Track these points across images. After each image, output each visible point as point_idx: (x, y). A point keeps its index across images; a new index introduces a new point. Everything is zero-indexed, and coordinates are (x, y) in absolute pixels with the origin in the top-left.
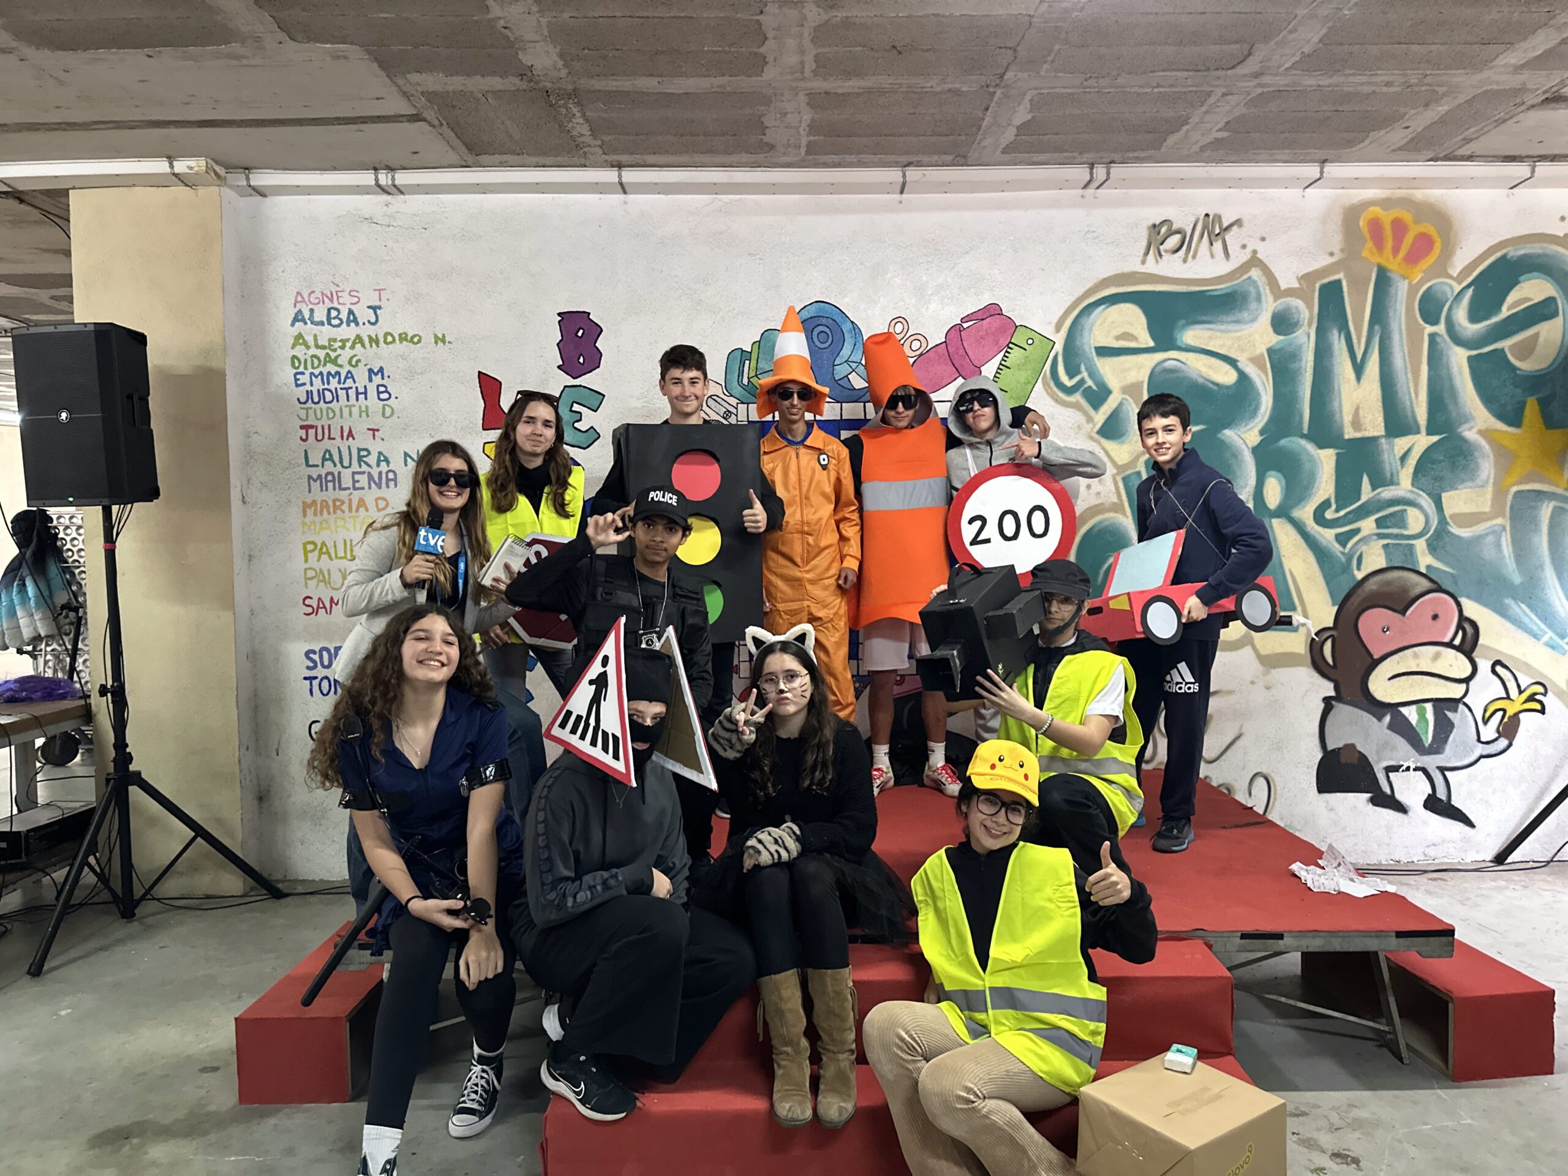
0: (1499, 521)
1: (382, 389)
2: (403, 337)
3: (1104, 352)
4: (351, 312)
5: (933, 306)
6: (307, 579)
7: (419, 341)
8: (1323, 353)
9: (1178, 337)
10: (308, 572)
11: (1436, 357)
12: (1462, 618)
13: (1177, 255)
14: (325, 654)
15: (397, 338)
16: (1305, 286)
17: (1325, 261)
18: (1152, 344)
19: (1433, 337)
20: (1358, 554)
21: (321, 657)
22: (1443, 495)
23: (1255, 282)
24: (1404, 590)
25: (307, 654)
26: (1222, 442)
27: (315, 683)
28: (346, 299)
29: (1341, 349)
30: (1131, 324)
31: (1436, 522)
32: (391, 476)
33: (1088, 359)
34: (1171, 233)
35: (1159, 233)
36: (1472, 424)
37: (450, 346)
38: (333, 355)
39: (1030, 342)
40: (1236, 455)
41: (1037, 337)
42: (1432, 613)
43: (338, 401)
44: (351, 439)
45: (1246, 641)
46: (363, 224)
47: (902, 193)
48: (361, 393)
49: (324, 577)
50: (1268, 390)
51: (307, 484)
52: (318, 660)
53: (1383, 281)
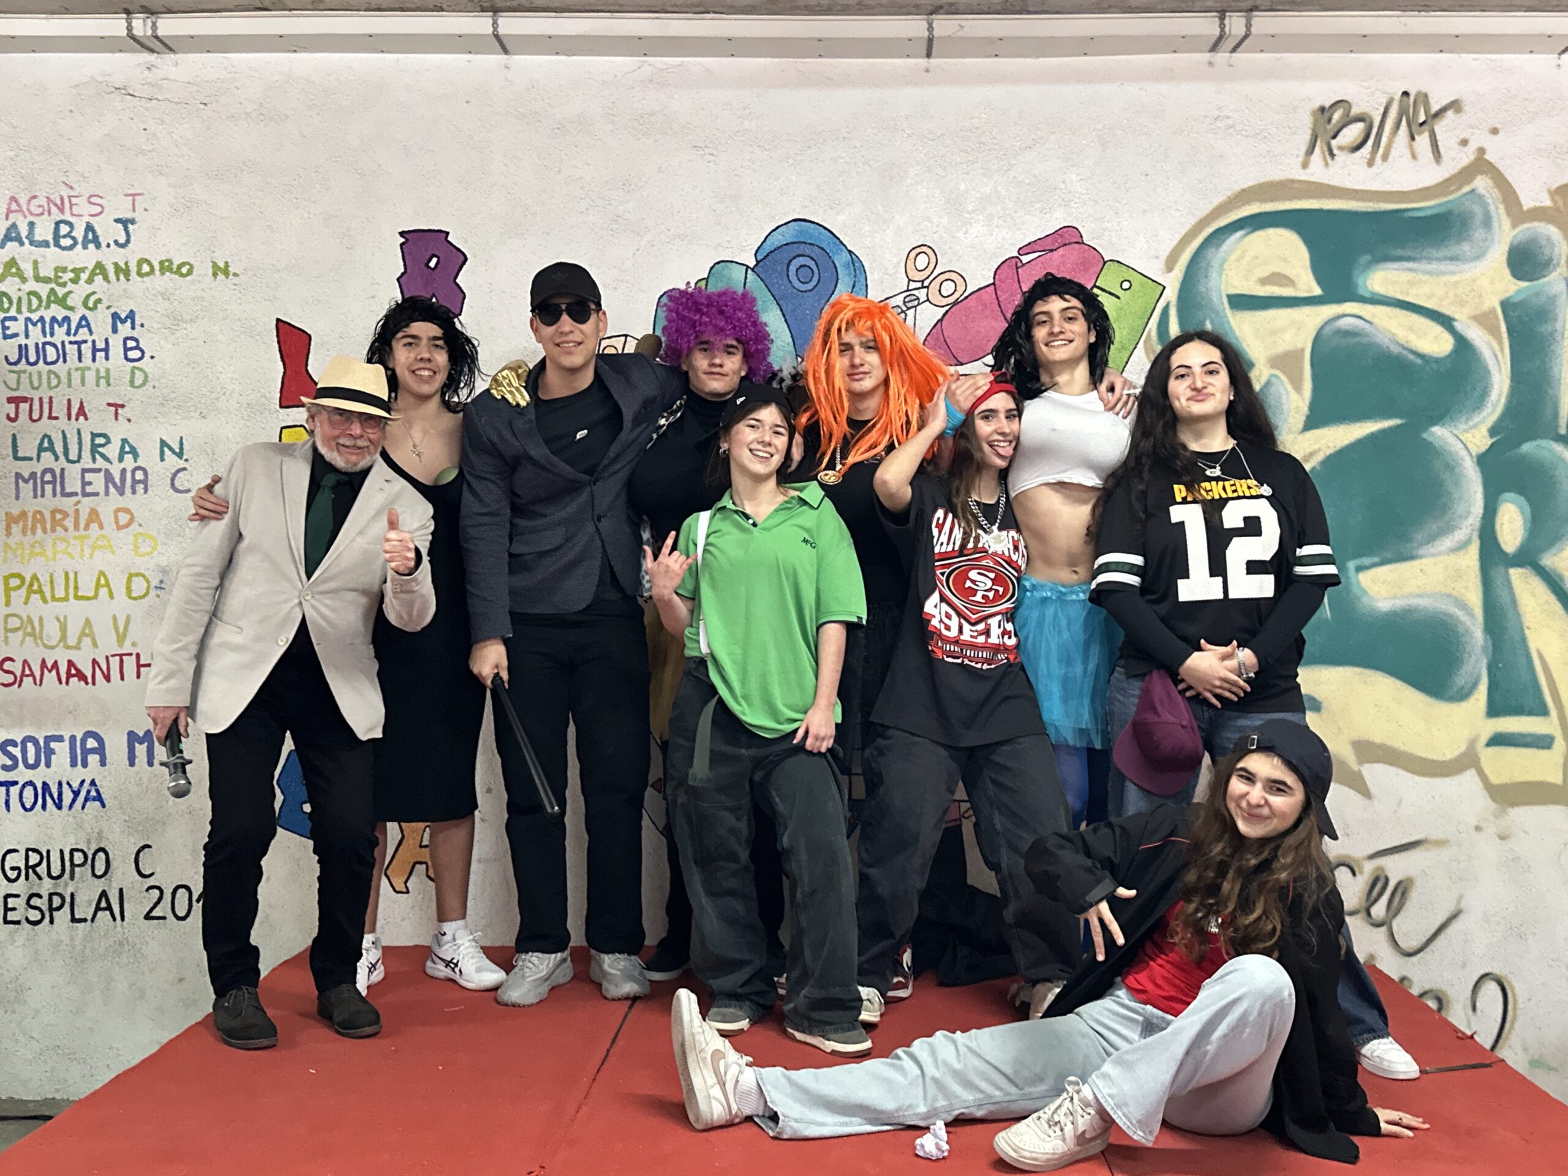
1: (131, 344)
2: (166, 266)
3: (1242, 302)
4: (89, 228)
5: (977, 229)
6: (7, 630)
7: (190, 273)
9: (1360, 282)
10: (10, 620)
13: (1358, 154)
14: (30, 745)
15: (157, 267)
16: (1561, 203)
18: (1317, 291)
21: (24, 752)
23: (1481, 197)
25: (5, 746)
26: (1429, 446)
27: (14, 791)
28: (84, 209)
30: (1285, 260)
32: (139, 475)
33: (1217, 313)
34: (1348, 121)
35: (1329, 120)
37: (236, 280)
38: (61, 291)
40: (1451, 466)
41: (1136, 279)
43: (65, 361)
44: (82, 418)
45: (1467, 761)
46: (113, 95)
47: (929, 55)
48: (100, 350)
49: (33, 628)
50: (1502, 365)
51: (13, 486)
52: (19, 756)
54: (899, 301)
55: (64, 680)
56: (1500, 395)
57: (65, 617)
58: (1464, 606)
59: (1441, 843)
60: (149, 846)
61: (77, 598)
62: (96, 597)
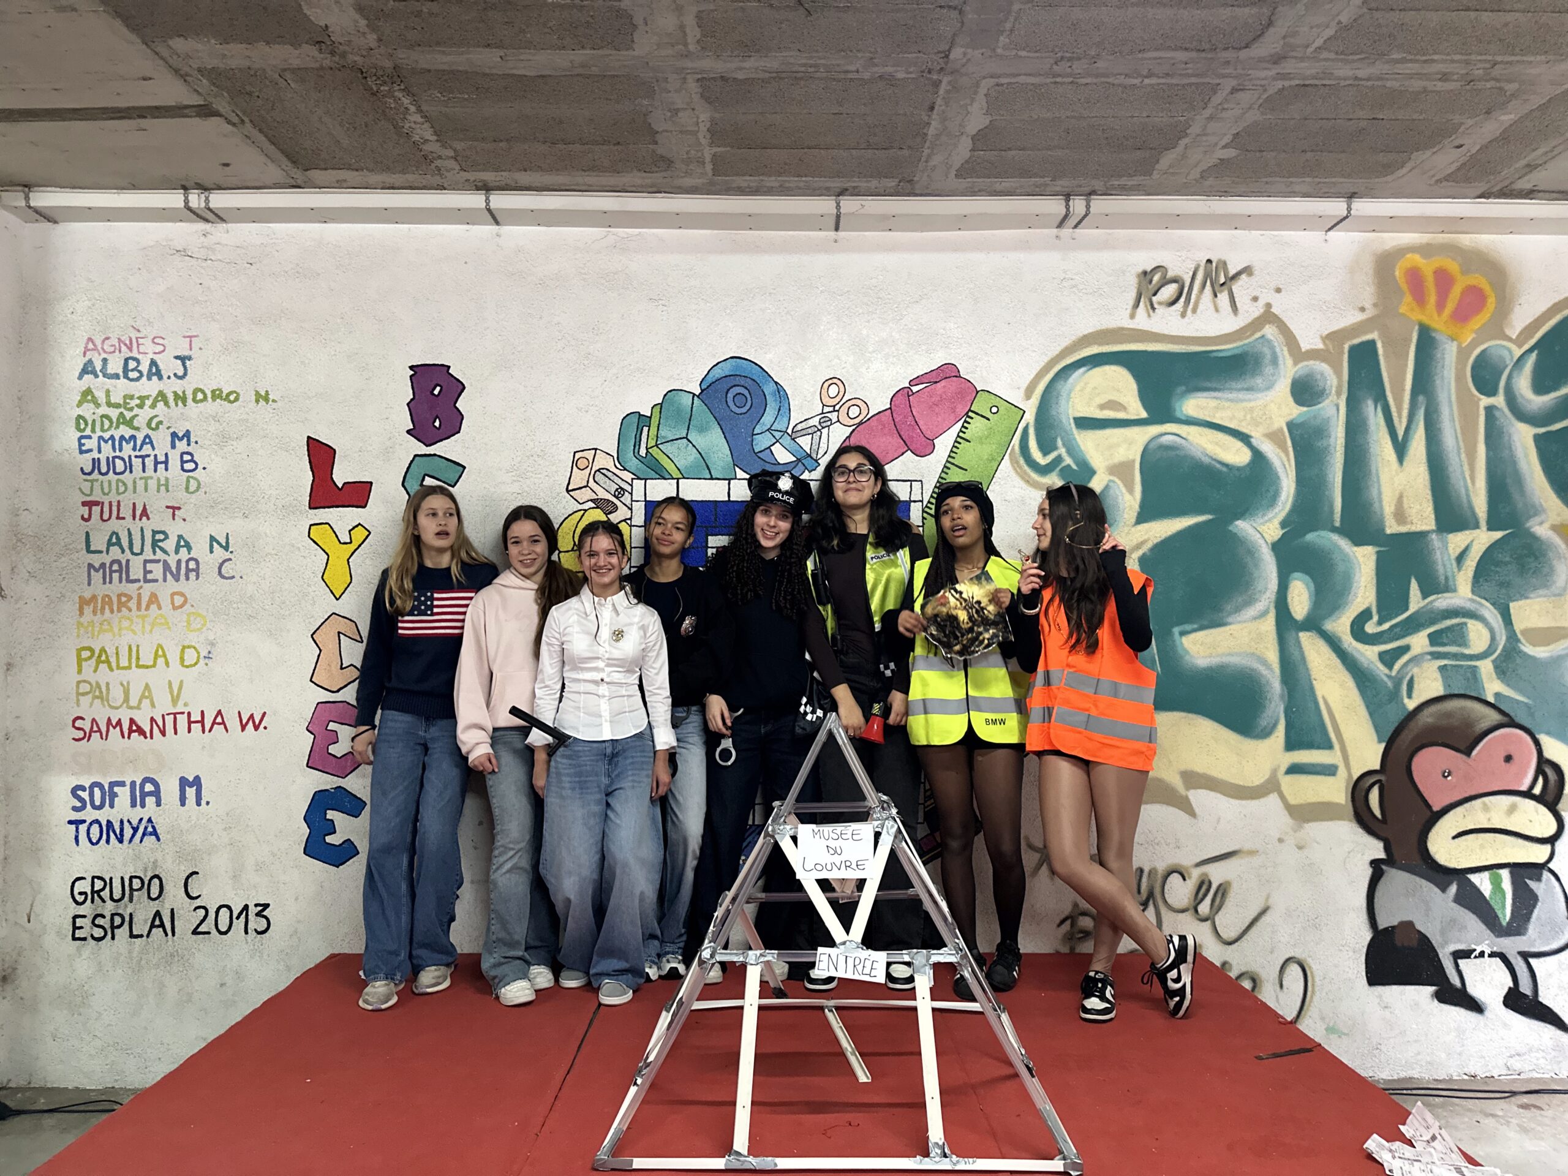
1: (187, 457)
2: (217, 395)
3: (1085, 423)
4: (153, 363)
5: (876, 365)
6: (78, 694)
7: (236, 399)
8: (1355, 429)
9: (1177, 408)
10: (81, 685)
11: (1495, 436)
12: (1542, 760)
13: (1174, 307)
14: (97, 791)
15: (209, 395)
16: (1331, 347)
17: (1354, 317)
18: (1144, 415)
19: (1489, 410)
20: (1408, 678)
21: (91, 795)
22: (1511, 605)
23: (1269, 341)
24: (1468, 723)
25: (74, 791)
26: (1234, 536)
27: (83, 828)
28: (149, 348)
29: (1377, 424)
30: (1118, 390)
31: (1504, 638)
32: (192, 565)
33: (1066, 431)
34: (1165, 282)
35: (1151, 282)
36: (1543, 517)
37: (274, 405)
38: (128, 415)
39: (994, 410)
40: (1251, 551)
41: (1003, 406)
42: (1504, 754)
43: (131, 472)
44: (144, 518)
45: (1271, 786)
46: (175, 256)
47: (837, 229)
48: (161, 463)
49: (101, 692)
50: (1289, 472)
51: (86, 575)
52: (87, 799)
53: (1427, 344)
54: (815, 421)
55: (126, 735)
56: (1288, 496)
57: (128, 683)
58: (1265, 663)
59: (1252, 853)
60: (197, 873)
61: (138, 666)
62: (154, 666)
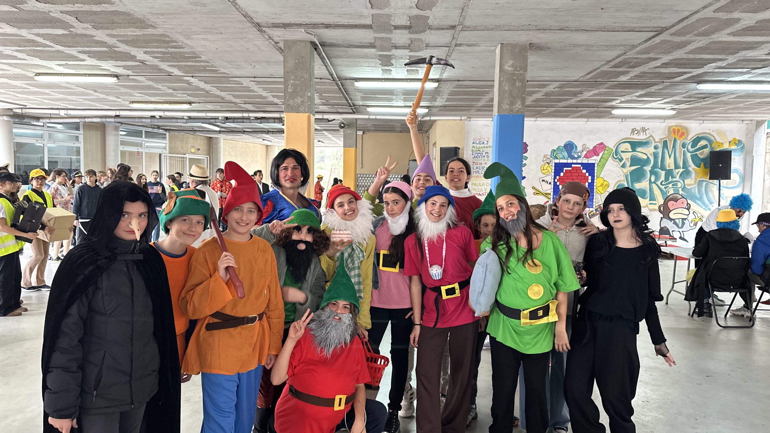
0: (695, 185)
1: (488, 156)
3: (622, 152)
5: (591, 142)
8: (663, 153)
9: (636, 149)
11: (684, 155)
12: (688, 203)
13: (637, 134)
15: (491, 147)
16: (660, 141)
17: (664, 136)
18: (631, 151)
19: (684, 151)
20: (668, 191)
22: (685, 180)
23: (651, 140)
24: (677, 198)
26: (643, 169)
28: (482, 140)
29: (667, 153)
30: (628, 147)
31: (683, 185)
33: (619, 153)
34: (636, 130)
35: (633, 130)
36: (691, 167)
38: (479, 149)
39: (609, 149)
40: (646, 172)
42: (682, 202)
43: (480, 158)
44: (482, 165)
45: (647, 206)
48: (484, 156)
50: (653, 160)
53: (675, 140)
54: (581, 151)
56: (652, 163)
58: (647, 188)
